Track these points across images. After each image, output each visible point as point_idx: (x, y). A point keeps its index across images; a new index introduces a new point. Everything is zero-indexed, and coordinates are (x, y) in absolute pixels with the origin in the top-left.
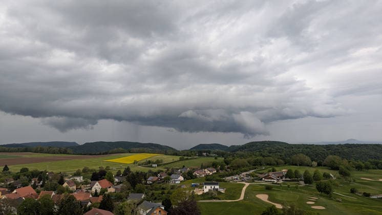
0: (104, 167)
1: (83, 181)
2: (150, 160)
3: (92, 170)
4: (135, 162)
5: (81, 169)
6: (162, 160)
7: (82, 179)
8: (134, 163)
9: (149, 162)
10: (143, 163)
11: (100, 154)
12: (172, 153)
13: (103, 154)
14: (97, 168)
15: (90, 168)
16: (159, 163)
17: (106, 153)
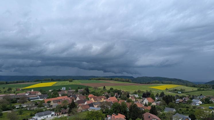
0: (149, 91)
1: (138, 97)
2: (176, 88)
3: (142, 92)
4: (167, 89)
5: (137, 91)
6: (184, 89)
7: (137, 96)
9: (176, 90)
10: (171, 90)
11: (146, 83)
13: (147, 83)
14: (145, 91)
15: (141, 90)
16: (182, 91)
17: (149, 83)
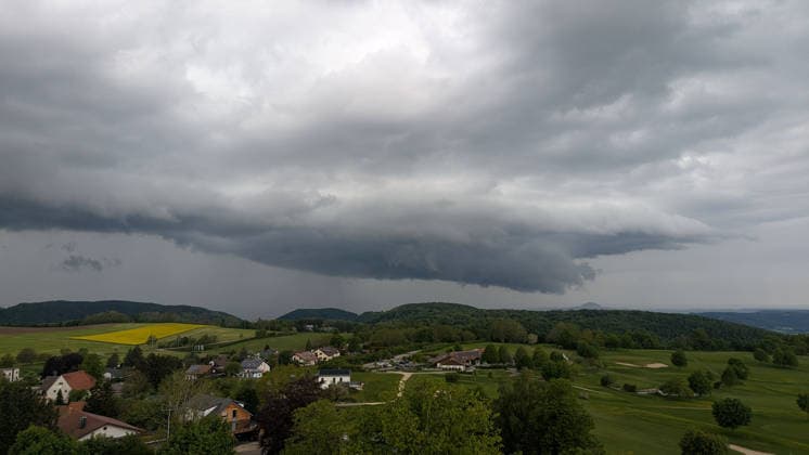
0: (75, 350)
1: (20, 379)
2: (187, 336)
3: (42, 357)
4: (151, 341)
5: (14, 355)
6: (215, 337)
7: (16, 375)
8: (149, 342)
9: (185, 341)
10: (170, 343)
11: (60, 326)
12: (238, 324)
13: (67, 326)
14: (56, 353)
15: (39, 352)
16: (207, 342)
